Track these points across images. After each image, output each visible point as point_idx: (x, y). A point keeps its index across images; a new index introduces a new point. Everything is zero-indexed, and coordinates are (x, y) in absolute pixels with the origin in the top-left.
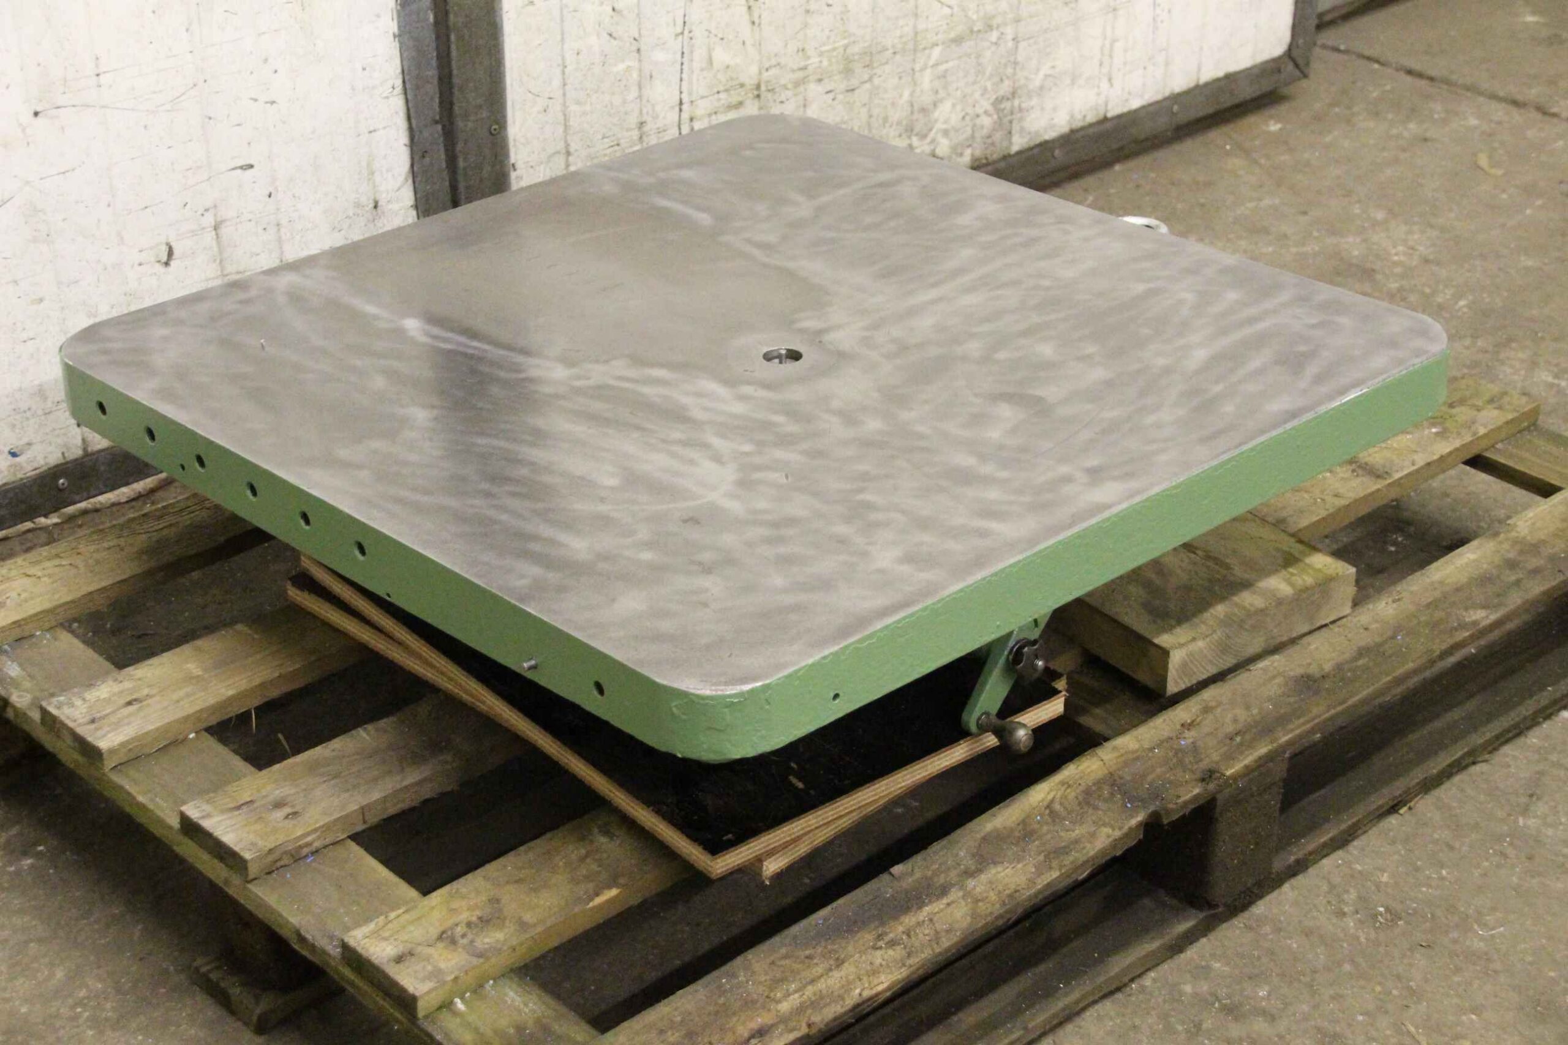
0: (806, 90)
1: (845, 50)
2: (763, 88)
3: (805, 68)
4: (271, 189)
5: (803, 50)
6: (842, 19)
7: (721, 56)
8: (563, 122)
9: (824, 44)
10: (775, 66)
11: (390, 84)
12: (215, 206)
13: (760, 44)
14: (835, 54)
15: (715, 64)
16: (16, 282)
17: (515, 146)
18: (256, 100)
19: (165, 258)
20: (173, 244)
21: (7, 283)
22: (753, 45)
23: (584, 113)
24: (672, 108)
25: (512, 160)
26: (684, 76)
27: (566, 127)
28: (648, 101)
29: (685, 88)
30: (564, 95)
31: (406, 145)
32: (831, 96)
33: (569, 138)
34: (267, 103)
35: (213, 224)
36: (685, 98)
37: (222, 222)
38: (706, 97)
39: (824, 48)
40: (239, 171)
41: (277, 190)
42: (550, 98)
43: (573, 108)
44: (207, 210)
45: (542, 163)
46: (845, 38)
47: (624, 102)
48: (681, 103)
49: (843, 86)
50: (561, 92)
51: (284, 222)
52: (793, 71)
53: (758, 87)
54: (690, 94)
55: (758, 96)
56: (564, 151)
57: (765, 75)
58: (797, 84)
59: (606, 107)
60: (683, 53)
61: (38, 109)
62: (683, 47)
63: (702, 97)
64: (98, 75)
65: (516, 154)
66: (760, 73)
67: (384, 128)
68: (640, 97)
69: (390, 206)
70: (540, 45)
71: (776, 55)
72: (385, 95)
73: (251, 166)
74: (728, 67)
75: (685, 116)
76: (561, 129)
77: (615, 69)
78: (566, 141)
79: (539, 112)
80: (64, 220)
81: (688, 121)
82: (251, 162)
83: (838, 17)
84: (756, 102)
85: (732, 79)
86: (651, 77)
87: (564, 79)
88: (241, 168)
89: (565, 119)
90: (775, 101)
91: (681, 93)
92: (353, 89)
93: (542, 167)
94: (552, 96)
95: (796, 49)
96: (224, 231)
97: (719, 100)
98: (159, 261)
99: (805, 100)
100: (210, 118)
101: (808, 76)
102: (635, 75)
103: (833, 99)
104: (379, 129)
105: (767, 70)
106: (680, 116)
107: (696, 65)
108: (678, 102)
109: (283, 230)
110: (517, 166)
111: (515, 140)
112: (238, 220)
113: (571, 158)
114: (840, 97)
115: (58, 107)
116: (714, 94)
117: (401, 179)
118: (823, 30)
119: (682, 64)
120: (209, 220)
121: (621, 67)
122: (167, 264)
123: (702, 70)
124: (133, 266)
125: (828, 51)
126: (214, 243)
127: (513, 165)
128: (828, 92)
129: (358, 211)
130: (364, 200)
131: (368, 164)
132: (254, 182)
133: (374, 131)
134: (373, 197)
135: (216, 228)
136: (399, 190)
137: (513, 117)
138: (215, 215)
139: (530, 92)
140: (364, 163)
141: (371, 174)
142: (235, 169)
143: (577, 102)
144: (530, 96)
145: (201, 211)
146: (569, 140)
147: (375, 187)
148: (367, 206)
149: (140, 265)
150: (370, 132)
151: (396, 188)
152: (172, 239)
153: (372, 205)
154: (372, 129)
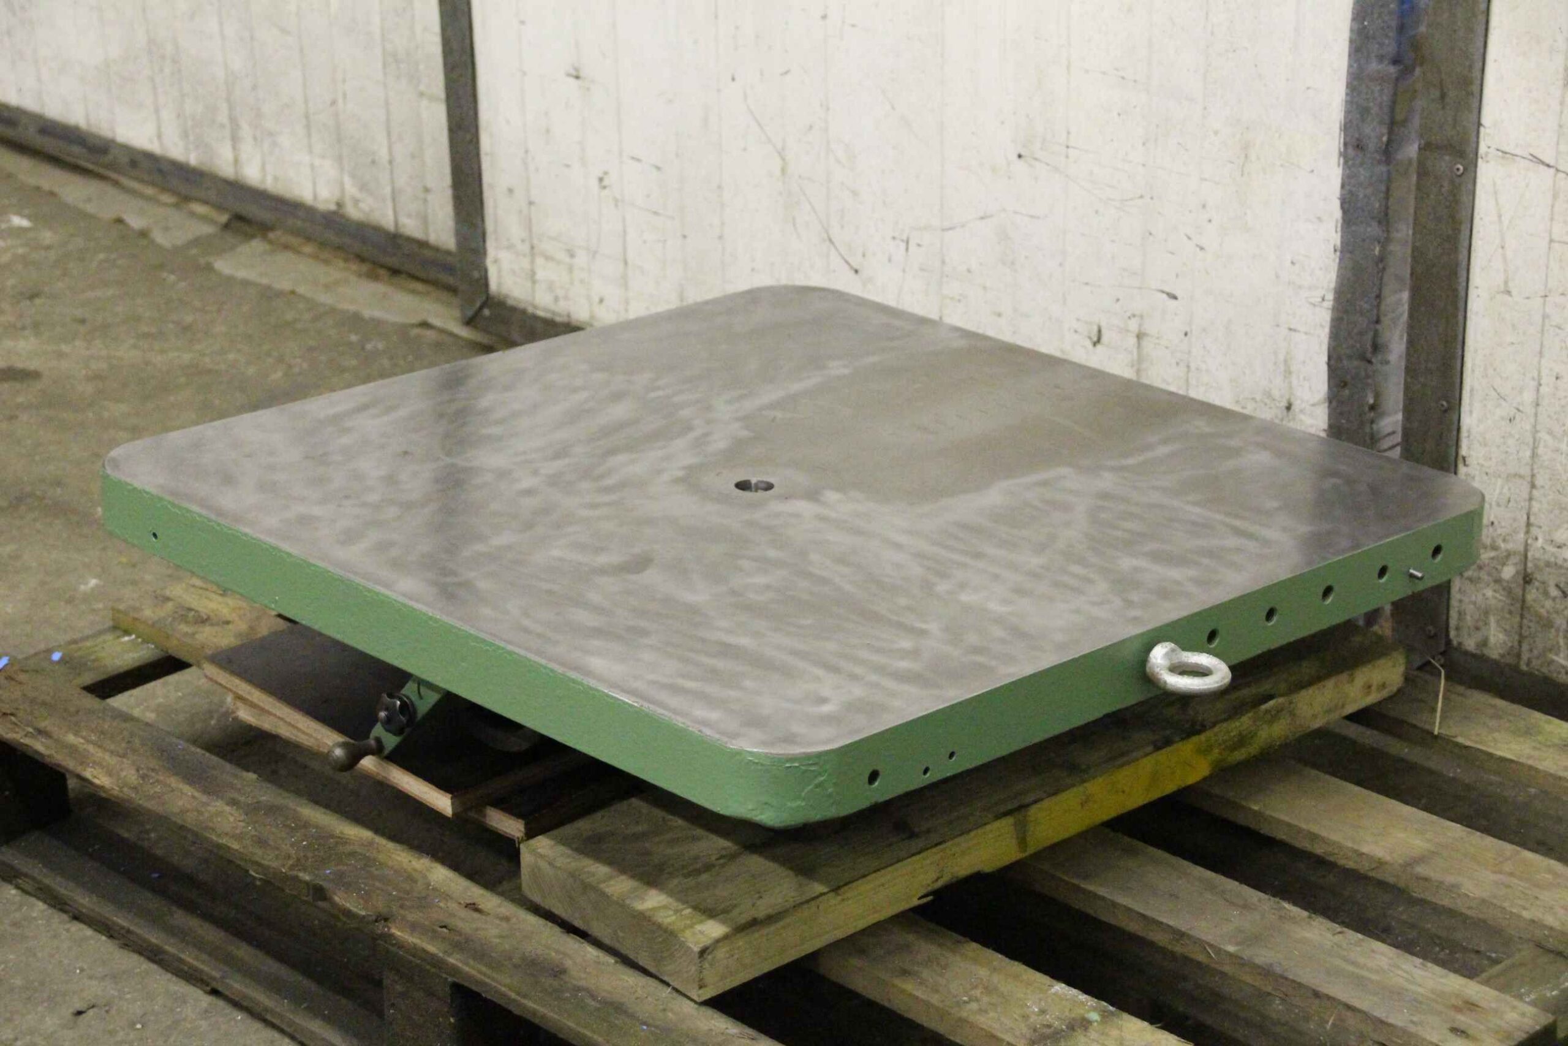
4: (1188, 330)
8: (1531, 443)
11: (1320, 293)
12: (1142, 317)
16: (985, 288)
17: (1466, 438)
18: (1189, 238)
19: (1095, 339)
20: (1104, 329)
23: (1558, 451)
25: (1464, 451)
27: (1534, 455)
30: (1536, 415)
31: (1326, 363)
33: (1535, 466)
34: (1197, 246)
35: (1137, 331)
37: (1145, 334)
40: (1165, 296)
41: (1191, 331)
42: (1519, 410)
43: (1543, 435)
44: (1134, 316)
45: (1499, 476)
50: (1533, 410)
51: (1193, 366)
56: (1529, 479)
61: (1023, 153)
64: (1068, 147)
65: (1469, 448)
69: (1302, 417)
70: (1513, 343)
72: (1312, 300)
73: (1175, 298)
76: (1528, 453)
78: (1532, 469)
79: (1503, 418)
80: (1026, 257)
82: (1177, 295)
87: (1538, 398)
88: (1168, 294)
89: (1534, 443)
92: (1277, 277)
93: (1500, 482)
94: (1521, 408)
96: (1143, 343)
98: (1090, 338)
100: (1150, 234)
104: (1299, 331)
109: (1191, 374)
110: (1468, 462)
111: (1469, 431)
112: (1158, 341)
113: (1535, 493)
115: (1036, 159)
117: (1317, 396)
120: (1133, 325)
122: (1095, 344)
124: (1070, 329)
126: (1136, 350)
127: (1464, 458)
129: (1267, 401)
130: (1276, 393)
131: (1286, 361)
132: (1176, 314)
133: (1295, 330)
134: (1287, 397)
135: (1140, 336)
136: (1313, 405)
137: (1471, 404)
138: (1140, 325)
139: (1494, 389)
140: (1281, 357)
141: (1288, 373)
142: (1163, 292)
143: (1550, 433)
144: (1493, 393)
145: (1128, 314)
146: (1535, 471)
147: (1291, 388)
148: (1279, 402)
149: (1076, 332)
150: (1290, 329)
151: (1311, 402)
152: (1103, 324)
153: (1284, 404)
154: (1292, 327)
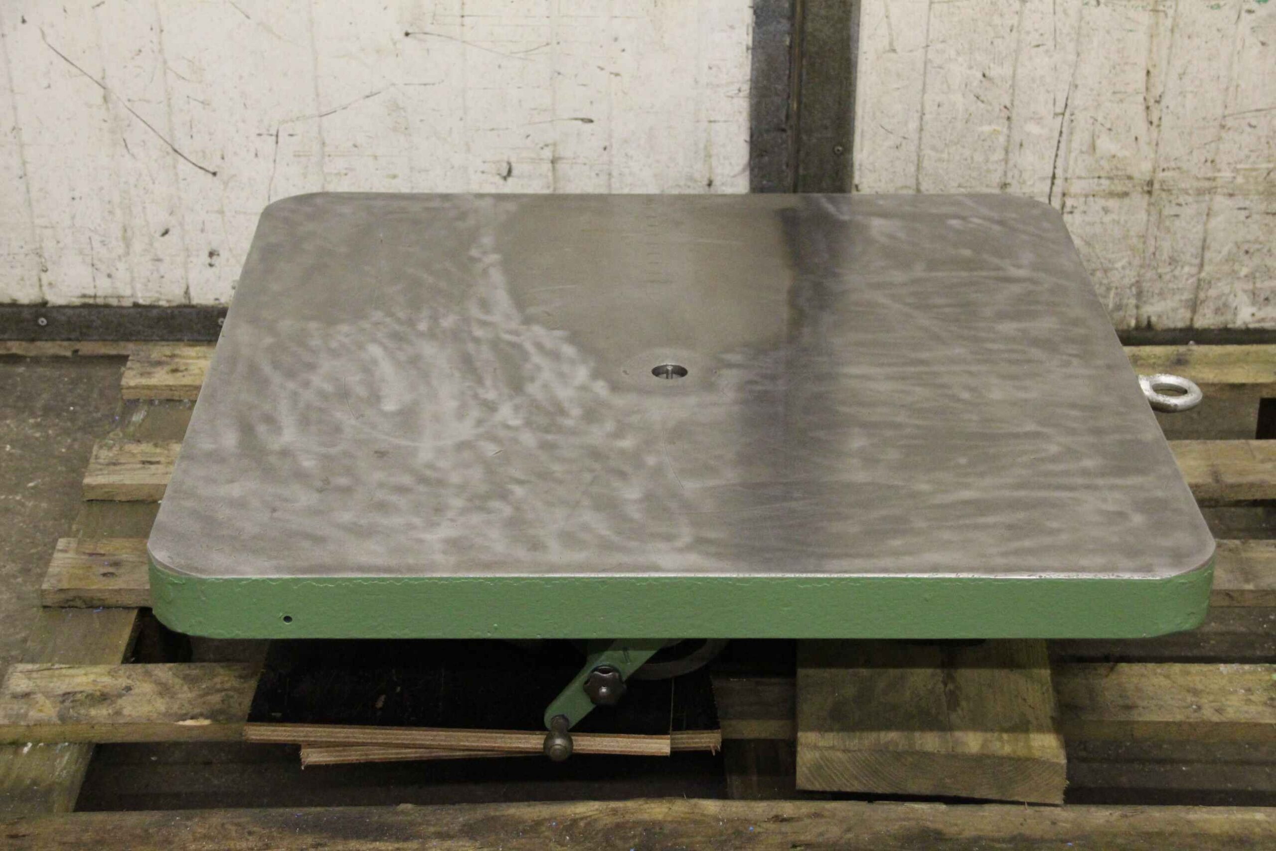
0: (1211, 200)
1: (1268, 174)
2: (1156, 186)
3: (1214, 179)
4: (607, 144)
5: (1212, 161)
6: (1268, 143)
7: (1106, 145)
8: (916, 162)
9: (1240, 162)
10: (1174, 169)
11: (736, 86)
12: (555, 145)
13: (1157, 144)
14: (1254, 174)
15: (1097, 151)
16: (376, 157)
17: (860, 169)
18: (602, 69)
19: (505, 173)
20: (514, 165)
21: (368, 156)
22: (1149, 144)
23: (940, 160)
24: (1043, 179)
25: (856, 181)
26: (1061, 153)
27: (919, 167)
28: (1015, 166)
29: (1059, 163)
30: (920, 138)
31: (746, 141)
32: (1244, 213)
33: (920, 176)
34: (611, 73)
35: (551, 158)
36: (1059, 172)
37: (560, 158)
38: (1084, 178)
39: (1239, 166)
40: (580, 122)
41: (611, 146)
42: (904, 138)
43: (927, 152)
44: (547, 145)
46: (1269, 162)
47: (987, 161)
48: (1054, 177)
49: (1263, 207)
50: (918, 135)
51: (615, 173)
52: (1198, 179)
53: (1150, 183)
54: (1065, 171)
55: (1150, 193)
56: (915, 187)
57: (1161, 175)
58: (1200, 192)
59: (966, 160)
60: (1061, 132)
61: (409, 31)
62: (1062, 127)
63: (1079, 178)
64: (463, 16)
65: (861, 177)
66: (1154, 171)
67: (725, 121)
68: (1006, 161)
69: (724, 186)
70: (898, 89)
71: (1176, 159)
72: (730, 94)
73: (591, 121)
74: (1114, 156)
75: (1057, 190)
76: (912, 169)
77: (980, 129)
78: (917, 179)
79: (890, 147)
80: (422, 121)
81: (1060, 196)
82: (593, 118)
83: (1263, 140)
84: (1146, 197)
85: (1117, 169)
86: (1021, 145)
87: (921, 125)
88: (583, 120)
89: (919, 160)
90: (1170, 202)
91: (1055, 167)
94: (906, 136)
95: (1203, 160)
96: (559, 166)
97: (1099, 185)
98: (499, 174)
99: (1209, 209)
100: (559, 74)
101: (1216, 188)
102: (1002, 139)
103: (1247, 217)
104: (719, 122)
105: (1164, 170)
106: (1051, 188)
107: (1075, 145)
108: (1051, 175)
109: (613, 180)
110: (860, 187)
111: (861, 165)
112: (574, 161)
114: (1256, 217)
115: (426, 33)
116: (1093, 178)
117: (738, 168)
118: (1240, 148)
119: (1059, 142)
120: (547, 154)
121: (986, 129)
122: (505, 178)
123: (1082, 152)
124: (476, 172)
125: (1245, 170)
126: (550, 174)
127: (857, 186)
128: (1240, 209)
129: (689, 184)
130: (697, 176)
131: (706, 148)
132: (592, 134)
133: (715, 122)
134: (708, 176)
135: (553, 162)
136: (734, 176)
137: (862, 144)
138: (554, 151)
139: (882, 127)
140: (702, 146)
141: (709, 156)
142: (576, 119)
143: (934, 148)
144: (882, 131)
145: (541, 145)
146: (921, 179)
147: (711, 168)
148: (701, 182)
149: (483, 172)
150: (710, 122)
151: (732, 174)
152: (513, 160)
153: (705, 182)
154: (712, 119)
